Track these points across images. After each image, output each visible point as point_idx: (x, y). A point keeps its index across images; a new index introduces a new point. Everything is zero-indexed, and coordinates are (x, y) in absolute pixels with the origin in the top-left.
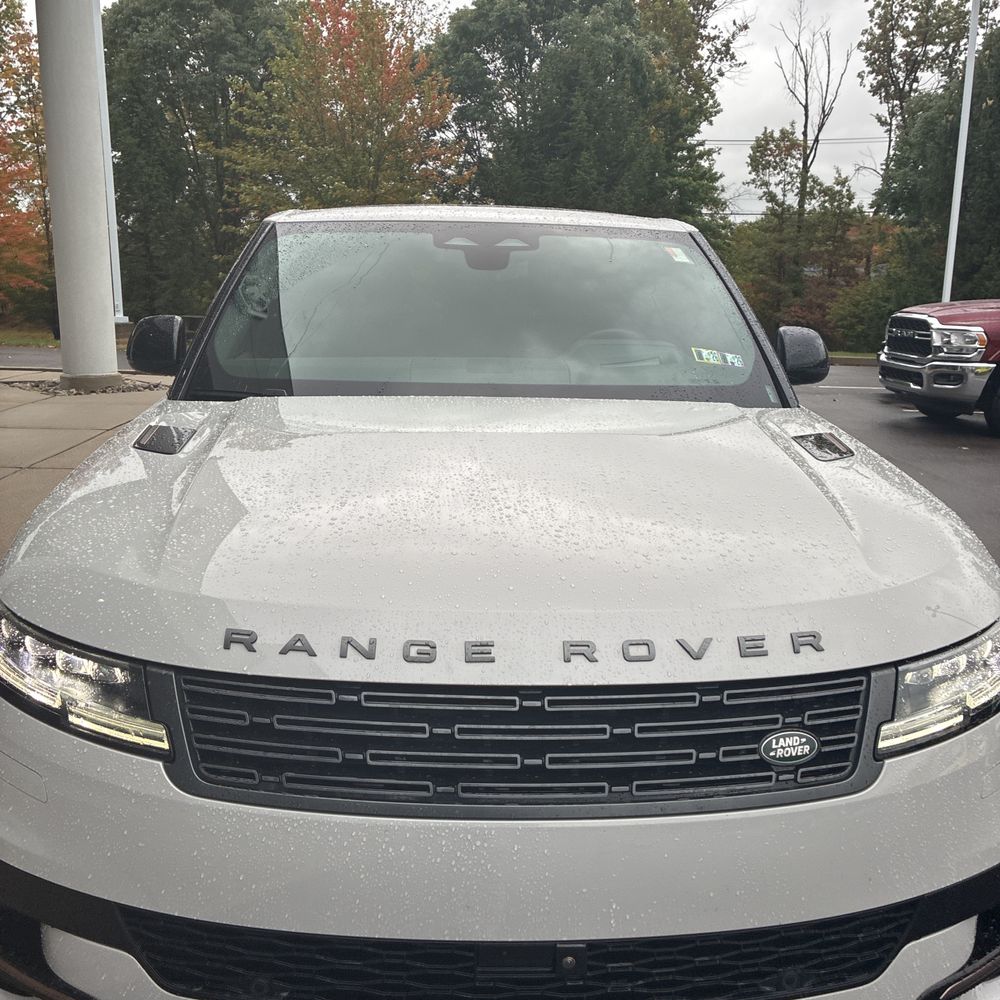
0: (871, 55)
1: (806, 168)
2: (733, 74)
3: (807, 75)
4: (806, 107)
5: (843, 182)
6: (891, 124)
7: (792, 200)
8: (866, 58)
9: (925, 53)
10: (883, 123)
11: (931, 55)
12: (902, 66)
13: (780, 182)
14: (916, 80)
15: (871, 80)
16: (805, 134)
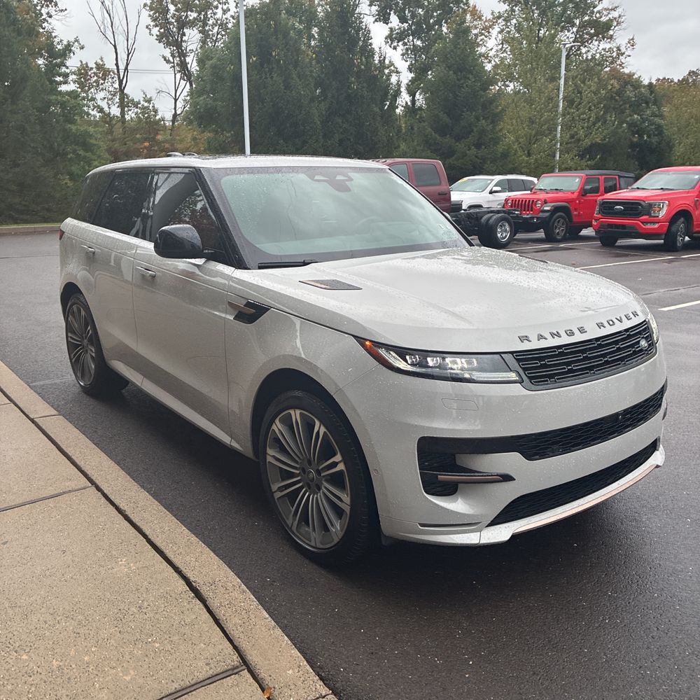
0: (154, 14)
1: (122, 90)
2: (60, 17)
3: (112, 24)
4: (115, 46)
5: (149, 101)
6: (174, 63)
7: (115, 111)
8: (150, 16)
9: (187, 16)
10: (168, 62)
11: (191, 18)
12: (175, 24)
13: (105, 98)
14: (184, 34)
15: (156, 31)
16: (117, 65)
